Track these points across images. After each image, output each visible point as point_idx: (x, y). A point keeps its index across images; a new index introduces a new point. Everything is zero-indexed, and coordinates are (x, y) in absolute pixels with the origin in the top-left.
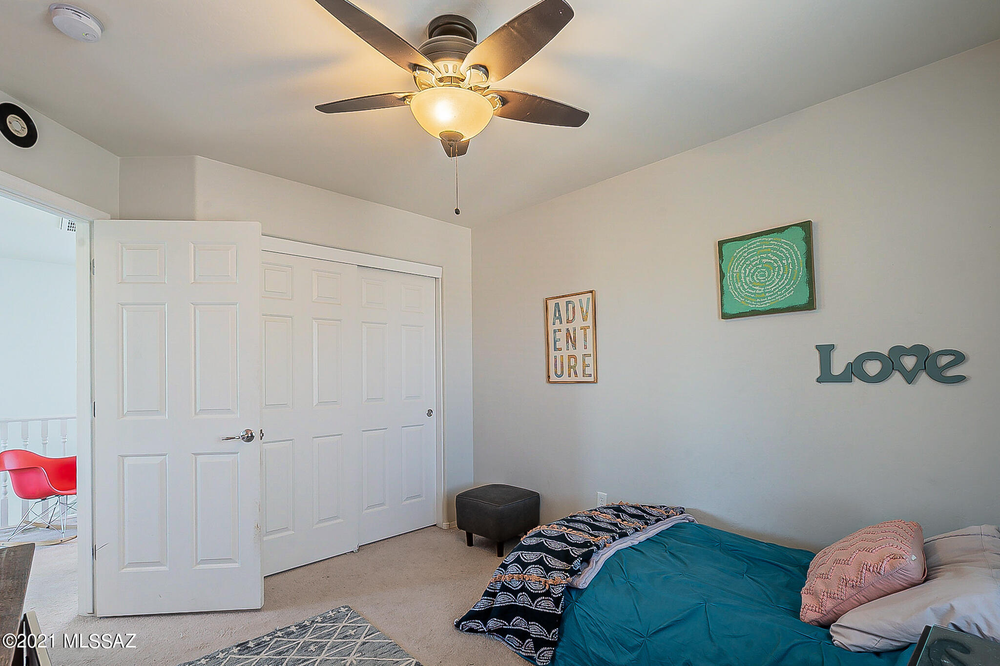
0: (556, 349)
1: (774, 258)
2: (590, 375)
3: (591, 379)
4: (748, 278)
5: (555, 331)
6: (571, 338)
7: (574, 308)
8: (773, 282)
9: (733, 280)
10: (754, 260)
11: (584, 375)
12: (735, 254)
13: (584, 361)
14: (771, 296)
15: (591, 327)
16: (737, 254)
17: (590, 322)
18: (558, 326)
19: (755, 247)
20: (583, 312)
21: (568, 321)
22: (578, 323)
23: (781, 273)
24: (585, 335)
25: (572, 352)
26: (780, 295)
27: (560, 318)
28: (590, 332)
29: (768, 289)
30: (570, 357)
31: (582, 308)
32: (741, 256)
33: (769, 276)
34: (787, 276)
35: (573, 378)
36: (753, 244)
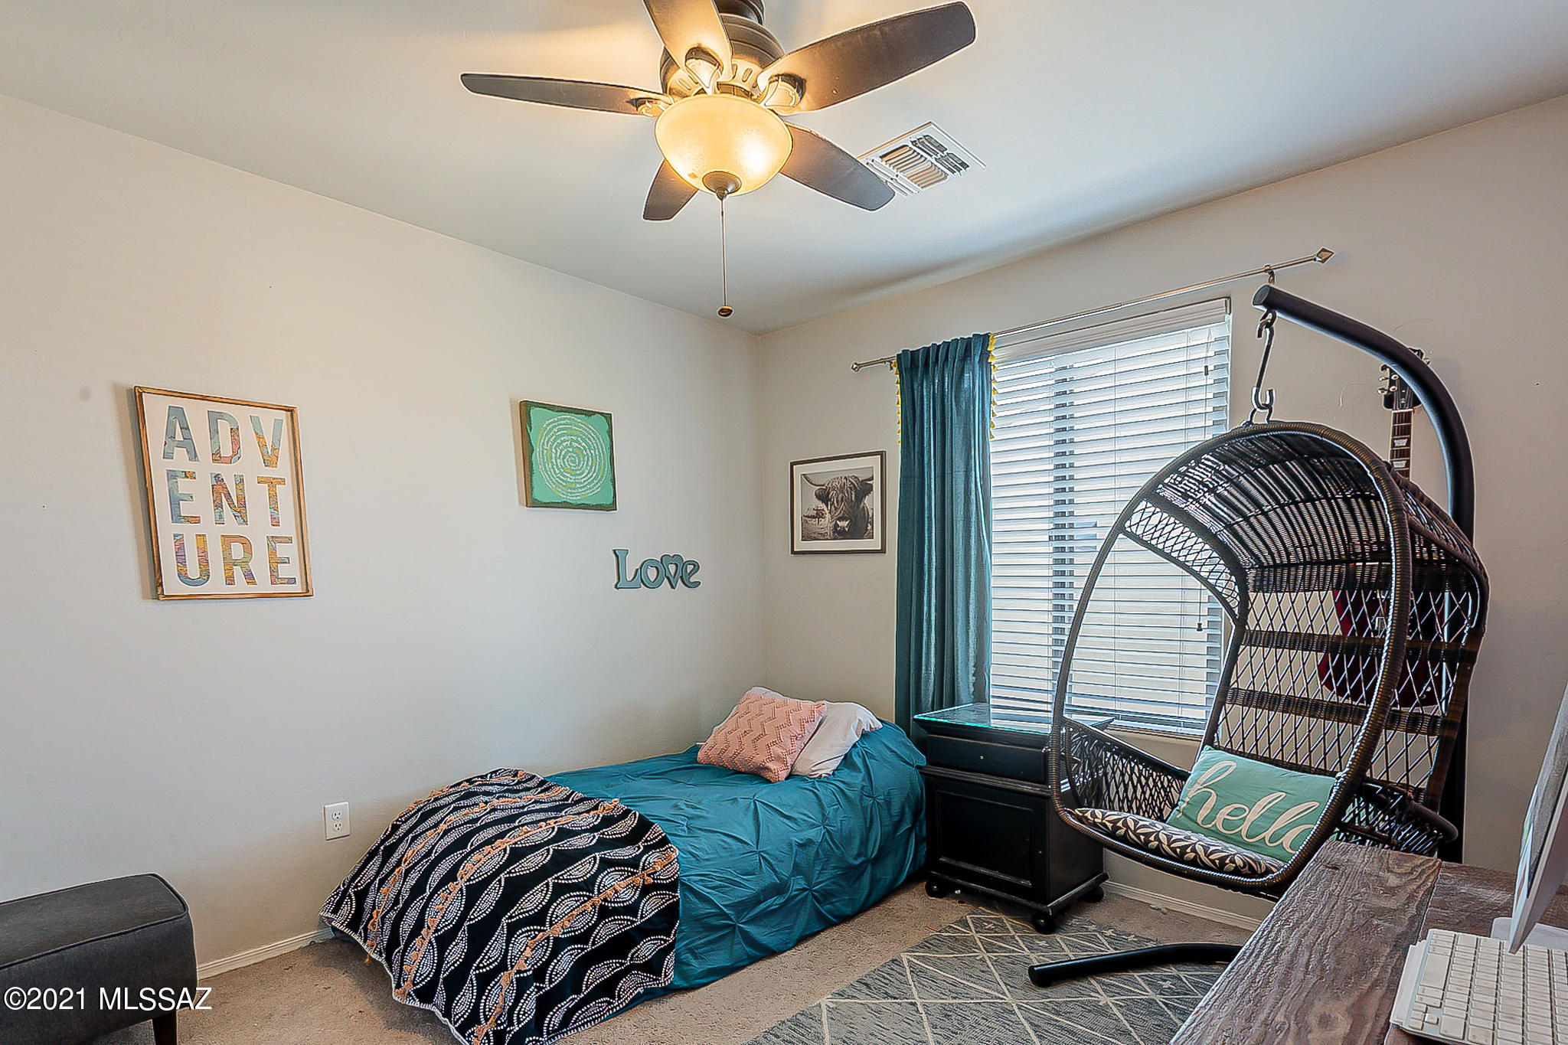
0: (177, 517)
1: (583, 444)
2: (292, 581)
3: (297, 588)
4: (558, 460)
5: (172, 475)
6: (228, 496)
7: (234, 431)
8: (583, 473)
9: (543, 458)
10: (564, 441)
11: (275, 579)
12: (545, 426)
13: (272, 552)
14: (581, 488)
15: (288, 481)
16: (547, 425)
17: (283, 469)
18: (181, 460)
19: (564, 424)
20: (262, 446)
21: (217, 457)
22: (250, 465)
23: (590, 464)
24: (273, 497)
25: (232, 526)
26: (590, 489)
27: (188, 443)
28: (285, 494)
29: (578, 479)
30: (227, 540)
31: (259, 437)
32: (551, 430)
33: (579, 463)
34: (595, 469)
35: (241, 586)
36: (564, 419)
